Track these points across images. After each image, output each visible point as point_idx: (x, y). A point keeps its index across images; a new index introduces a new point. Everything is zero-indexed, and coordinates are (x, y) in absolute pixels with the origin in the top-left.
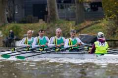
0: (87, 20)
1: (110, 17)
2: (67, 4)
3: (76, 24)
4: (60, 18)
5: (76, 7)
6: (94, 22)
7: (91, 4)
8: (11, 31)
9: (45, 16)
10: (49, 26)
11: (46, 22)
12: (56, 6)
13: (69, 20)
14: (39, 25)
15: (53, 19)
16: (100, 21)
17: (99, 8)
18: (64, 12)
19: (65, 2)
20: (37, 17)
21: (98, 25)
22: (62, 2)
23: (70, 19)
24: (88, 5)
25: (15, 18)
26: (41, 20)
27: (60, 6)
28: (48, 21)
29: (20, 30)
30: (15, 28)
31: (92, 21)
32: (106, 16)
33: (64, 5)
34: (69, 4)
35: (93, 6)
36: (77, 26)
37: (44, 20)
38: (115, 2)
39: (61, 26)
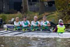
0: (46, 12)
1: (60, 10)
3: (39, 14)
4: (30, 11)
5: (39, 4)
6: (50, 13)
7: (49, 2)
8: (1, 18)
9: (21, 9)
10: (23, 15)
11: (22, 13)
12: (28, 4)
14: (17, 15)
15: (26, 11)
16: (53, 12)
17: (53, 5)
18: (32, 7)
19: (33, 1)
20: (16, 10)
21: (52, 15)
22: (31, 1)
23: (36, 11)
24: (46, 3)
26: (19, 12)
27: (30, 4)
28: (23, 12)
29: (6, 18)
31: (49, 12)
32: (57, 10)
33: (32, 3)
34: (36, 2)
35: (50, 3)
36: (40, 16)
37: (20, 12)
38: (62, 1)
39: (30, 16)
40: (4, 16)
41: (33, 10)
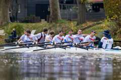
0: (89, 21)
1: (112, 18)
2: (69, 5)
3: (78, 24)
4: (62, 18)
5: (77, 8)
6: (95, 22)
7: (93, 5)
9: (47, 16)
10: (51, 26)
11: (48, 22)
13: (71, 21)
14: (41, 25)
15: (55, 19)
16: (101, 21)
17: (101, 9)
18: (66, 13)
20: (39, 17)
21: (99, 25)
22: (65, 2)
23: (72, 19)
24: (89, 6)
25: (18, 17)
26: (43, 20)
28: (50, 21)
29: (22, 29)
30: (17, 28)
31: (93, 21)
32: (108, 17)
33: (66, 5)
34: (72, 5)
35: (95, 7)
37: (46, 20)
38: (117, 3)
39: (63, 26)
40: (19, 26)
41: (68, 17)
